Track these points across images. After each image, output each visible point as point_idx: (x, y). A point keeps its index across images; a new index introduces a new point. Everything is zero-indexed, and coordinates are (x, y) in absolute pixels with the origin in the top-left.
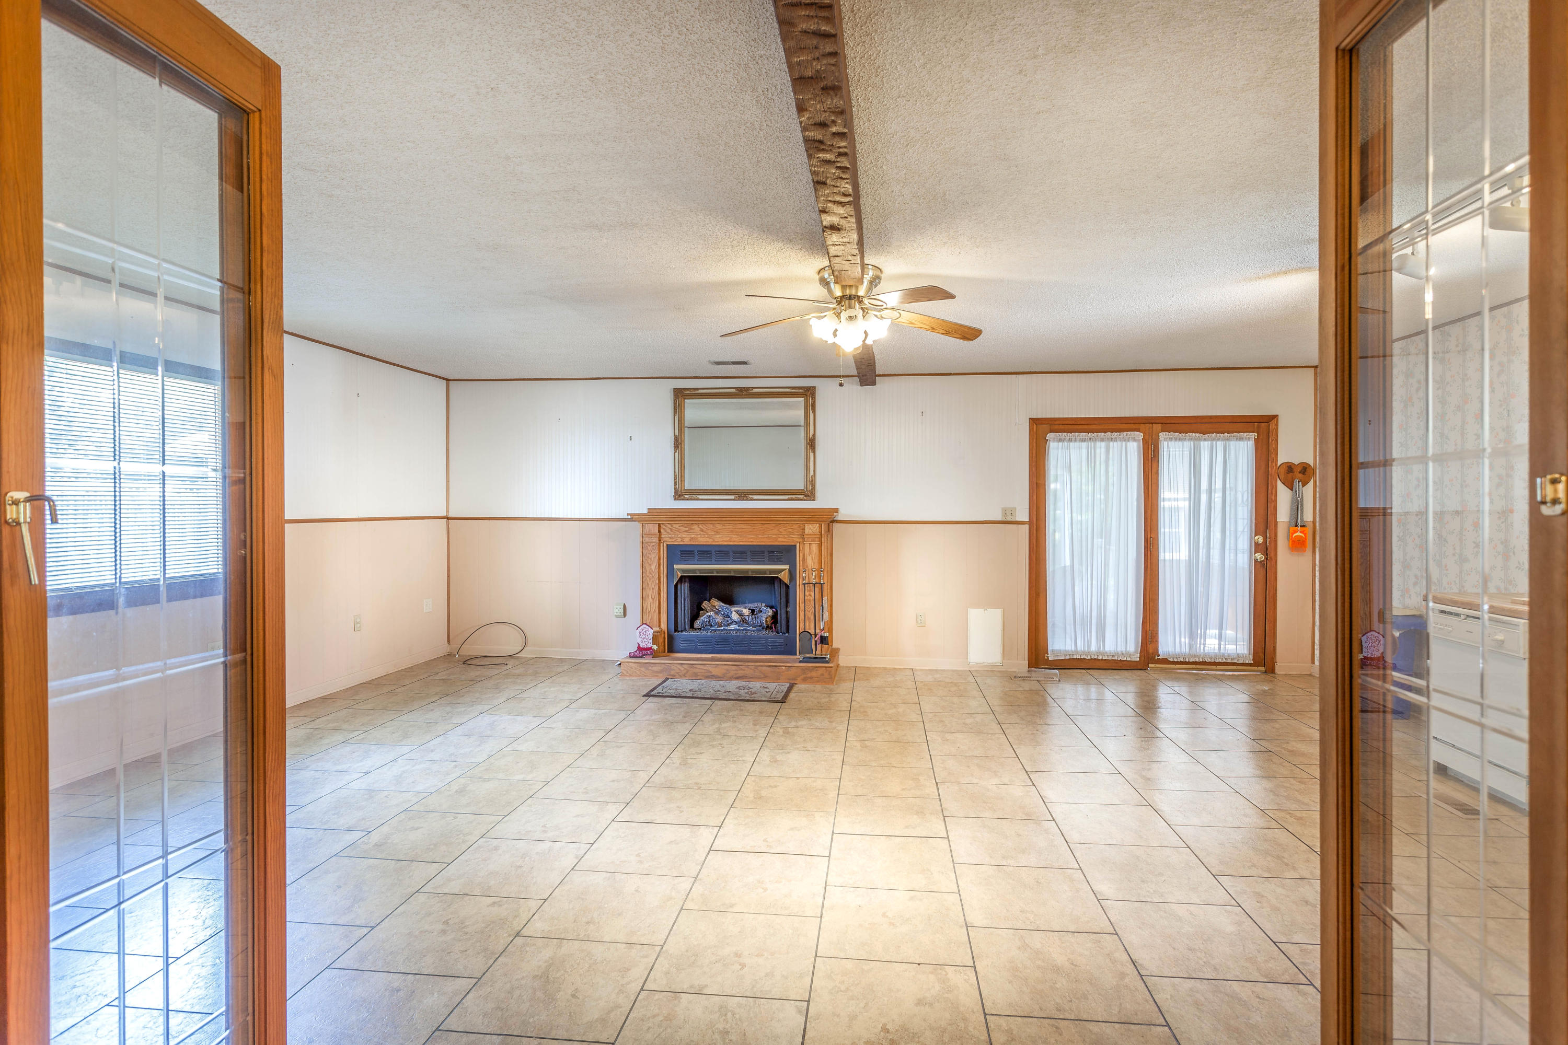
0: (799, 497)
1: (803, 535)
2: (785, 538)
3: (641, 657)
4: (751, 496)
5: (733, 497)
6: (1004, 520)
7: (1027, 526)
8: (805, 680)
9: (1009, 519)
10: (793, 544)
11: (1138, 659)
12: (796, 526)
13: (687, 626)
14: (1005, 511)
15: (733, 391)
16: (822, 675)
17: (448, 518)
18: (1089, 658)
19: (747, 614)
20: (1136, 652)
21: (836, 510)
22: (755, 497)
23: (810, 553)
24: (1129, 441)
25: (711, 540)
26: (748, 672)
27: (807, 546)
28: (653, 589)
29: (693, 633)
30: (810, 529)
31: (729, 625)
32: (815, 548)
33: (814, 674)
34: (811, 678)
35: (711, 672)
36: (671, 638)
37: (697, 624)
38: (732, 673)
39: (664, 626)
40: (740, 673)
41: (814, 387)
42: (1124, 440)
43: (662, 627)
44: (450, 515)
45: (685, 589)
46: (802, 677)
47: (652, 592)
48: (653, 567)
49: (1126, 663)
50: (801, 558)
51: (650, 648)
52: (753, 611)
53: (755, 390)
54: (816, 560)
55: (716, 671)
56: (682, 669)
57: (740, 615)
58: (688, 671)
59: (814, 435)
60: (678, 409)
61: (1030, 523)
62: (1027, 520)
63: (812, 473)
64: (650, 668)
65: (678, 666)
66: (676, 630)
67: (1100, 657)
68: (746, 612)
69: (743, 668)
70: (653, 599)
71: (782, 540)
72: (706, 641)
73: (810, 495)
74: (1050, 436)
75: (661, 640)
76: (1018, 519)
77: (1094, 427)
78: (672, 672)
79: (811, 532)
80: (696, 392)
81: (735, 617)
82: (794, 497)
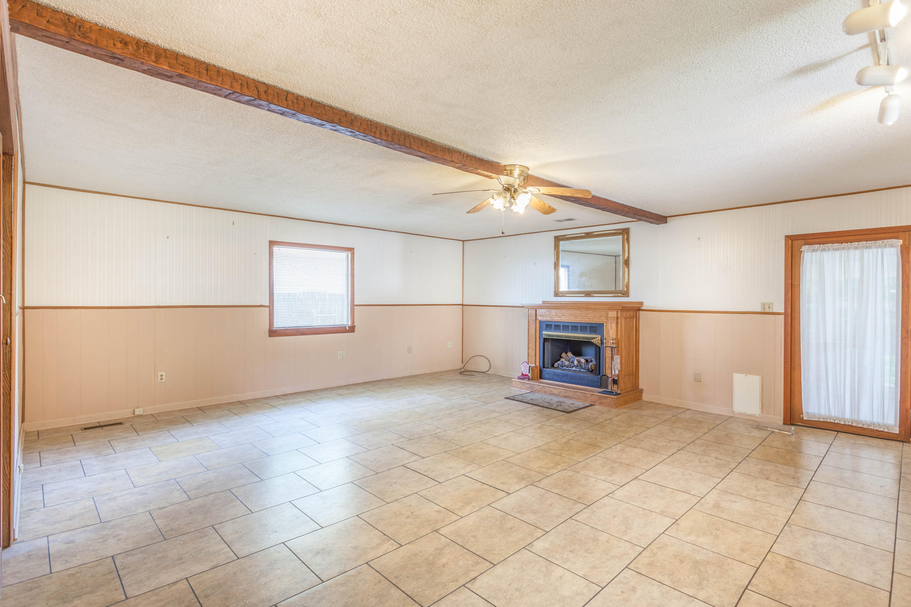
0: (619, 295)
1: (607, 318)
2: (598, 319)
3: (523, 379)
4: (593, 295)
5: (583, 295)
6: (763, 311)
7: (783, 316)
8: (600, 404)
9: (767, 310)
10: (602, 323)
11: (898, 432)
12: (604, 312)
13: (550, 366)
14: (763, 305)
15: (584, 235)
16: (610, 402)
17: (463, 305)
18: (843, 423)
19: (583, 362)
20: (895, 426)
21: (642, 303)
22: (595, 295)
23: (611, 329)
24: (885, 247)
25: (560, 319)
26: (571, 394)
27: (609, 324)
28: (533, 344)
29: (552, 370)
30: (611, 314)
31: (572, 367)
32: (614, 325)
33: (605, 401)
34: (604, 403)
35: (552, 392)
36: (541, 371)
37: (556, 365)
38: (563, 394)
39: (538, 364)
40: (567, 394)
41: (628, 229)
42: (879, 246)
43: (537, 365)
44: (464, 304)
45: (548, 345)
46: (599, 401)
47: (532, 346)
48: (533, 332)
49: (882, 433)
50: (607, 332)
51: (527, 375)
52: (587, 361)
53: (595, 233)
54: (615, 332)
55: (555, 392)
56: (539, 388)
57: (579, 362)
58: (542, 389)
59: (628, 257)
60: (557, 247)
61: (785, 314)
62: (783, 311)
63: (626, 280)
64: (525, 385)
65: (537, 386)
66: (544, 367)
67: (854, 425)
68: (583, 361)
69: (568, 391)
70: (532, 349)
71: (596, 320)
72: (557, 375)
73: (626, 294)
74: (804, 248)
75: (536, 371)
76: (774, 311)
77: (848, 238)
78: (535, 389)
79: (612, 316)
80: (565, 237)
81: (576, 363)
82: (616, 295)
